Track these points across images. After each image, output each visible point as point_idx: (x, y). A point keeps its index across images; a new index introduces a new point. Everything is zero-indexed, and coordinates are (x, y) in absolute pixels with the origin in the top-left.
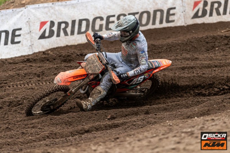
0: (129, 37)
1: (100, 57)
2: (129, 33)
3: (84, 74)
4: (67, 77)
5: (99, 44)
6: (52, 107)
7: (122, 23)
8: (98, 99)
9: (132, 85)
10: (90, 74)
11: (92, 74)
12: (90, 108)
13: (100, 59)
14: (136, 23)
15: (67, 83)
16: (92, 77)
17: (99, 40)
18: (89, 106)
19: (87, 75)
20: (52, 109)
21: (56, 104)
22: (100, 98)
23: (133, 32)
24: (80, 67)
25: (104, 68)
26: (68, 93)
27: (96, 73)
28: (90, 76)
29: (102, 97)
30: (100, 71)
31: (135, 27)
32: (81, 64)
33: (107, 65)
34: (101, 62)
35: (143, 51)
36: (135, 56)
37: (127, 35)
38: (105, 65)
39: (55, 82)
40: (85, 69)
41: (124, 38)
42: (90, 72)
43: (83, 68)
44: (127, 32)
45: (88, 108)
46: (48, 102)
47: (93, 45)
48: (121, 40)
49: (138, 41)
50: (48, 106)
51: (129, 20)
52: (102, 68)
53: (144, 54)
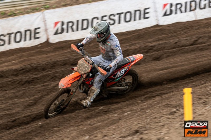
0: (104, 38)
1: (87, 60)
2: (104, 34)
3: (78, 75)
4: (68, 81)
5: (83, 51)
6: (62, 107)
7: (97, 27)
8: (94, 96)
9: (117, 78)
10: (82, 74)
11: (84, 74)
12: (90, 104)
13: (87, 61)
14: (107, 27)
15: (69, 85)
16: (85, 76)
17: (82, 48)
18: (89, 103)
19: (81, 76)
20: (62, 108)
21: (64, 104)
22: (95, 95)
23: (106, 33)
24: (74, 72)
25: (92, 67)
26: (70, 93)
27: (87, 72)
28: (83, 76)
29: (97, 94)
30: (90, 70)
31: (107, 30)
32: (74, 69)
33: (93, 64)
34: (88, 63)
35: (117, 46)
36: (112, 52)
37: (102, 36)
38: (92, 64)
39: (60, 87)
40: (78, 72)
41: (100, 39)
42: (83, 73)
43: (76, 72)
44: (102, 34)
45: (88, 105)
46: (58, 103)
47: (79, 53)
48: (98, 41)
49: (111, 39)
50: (59, 107)
51: (102, 25)
52: (91, 67)
53: (118, 47)
